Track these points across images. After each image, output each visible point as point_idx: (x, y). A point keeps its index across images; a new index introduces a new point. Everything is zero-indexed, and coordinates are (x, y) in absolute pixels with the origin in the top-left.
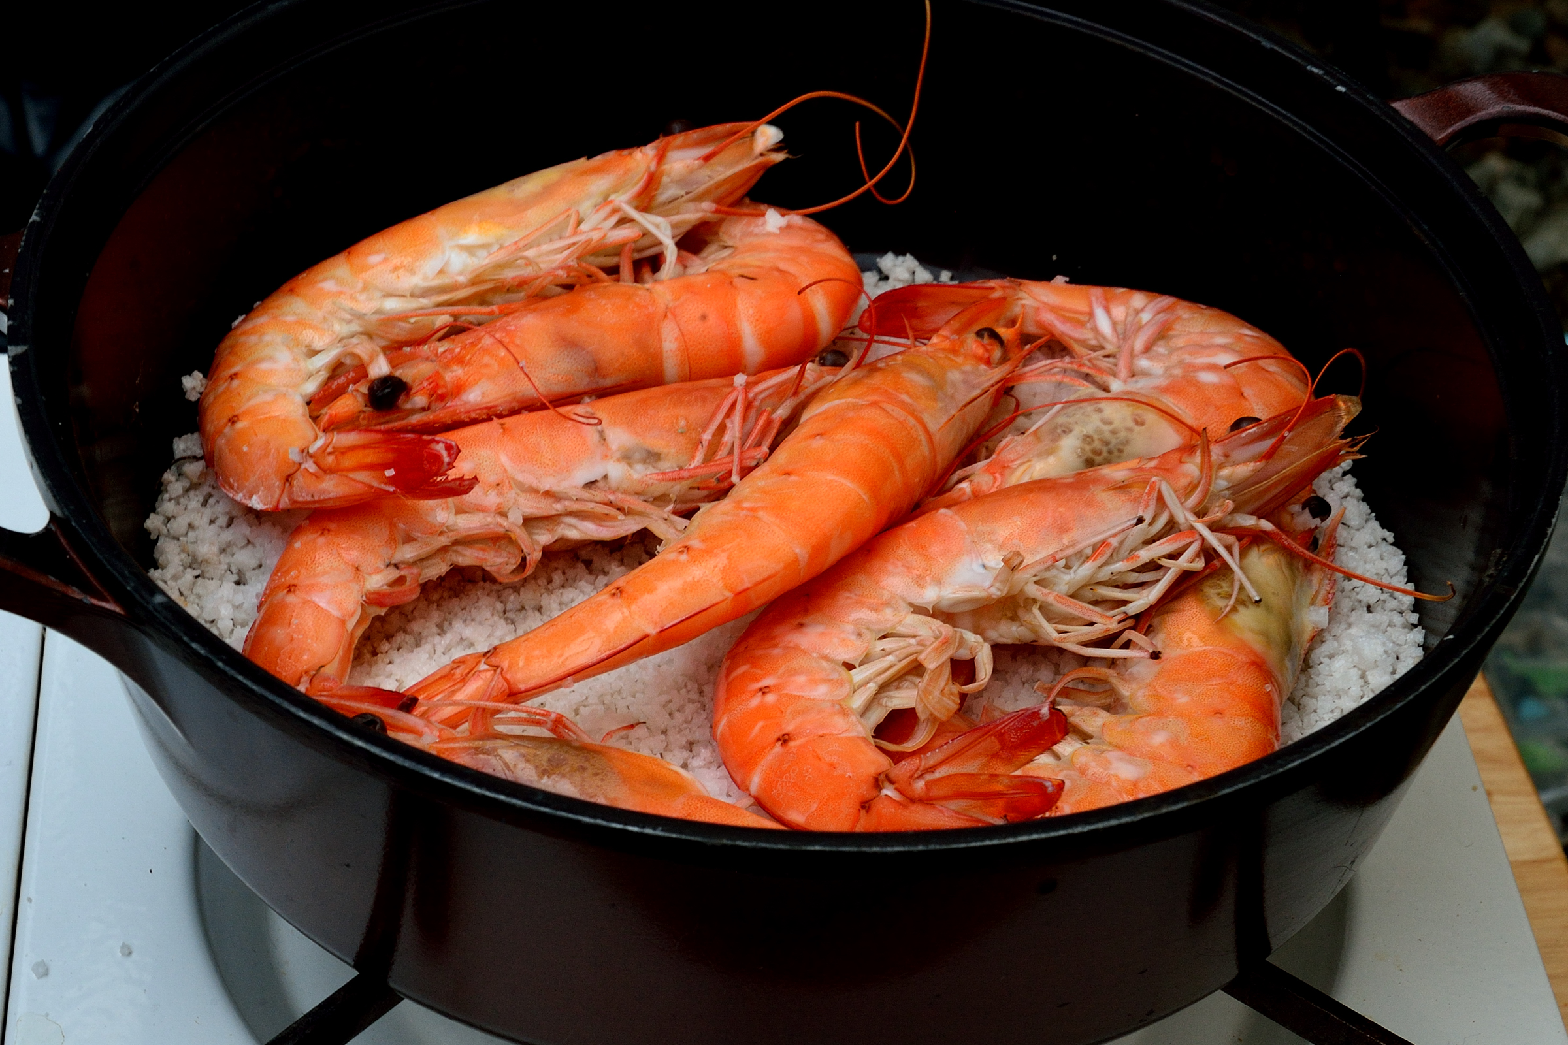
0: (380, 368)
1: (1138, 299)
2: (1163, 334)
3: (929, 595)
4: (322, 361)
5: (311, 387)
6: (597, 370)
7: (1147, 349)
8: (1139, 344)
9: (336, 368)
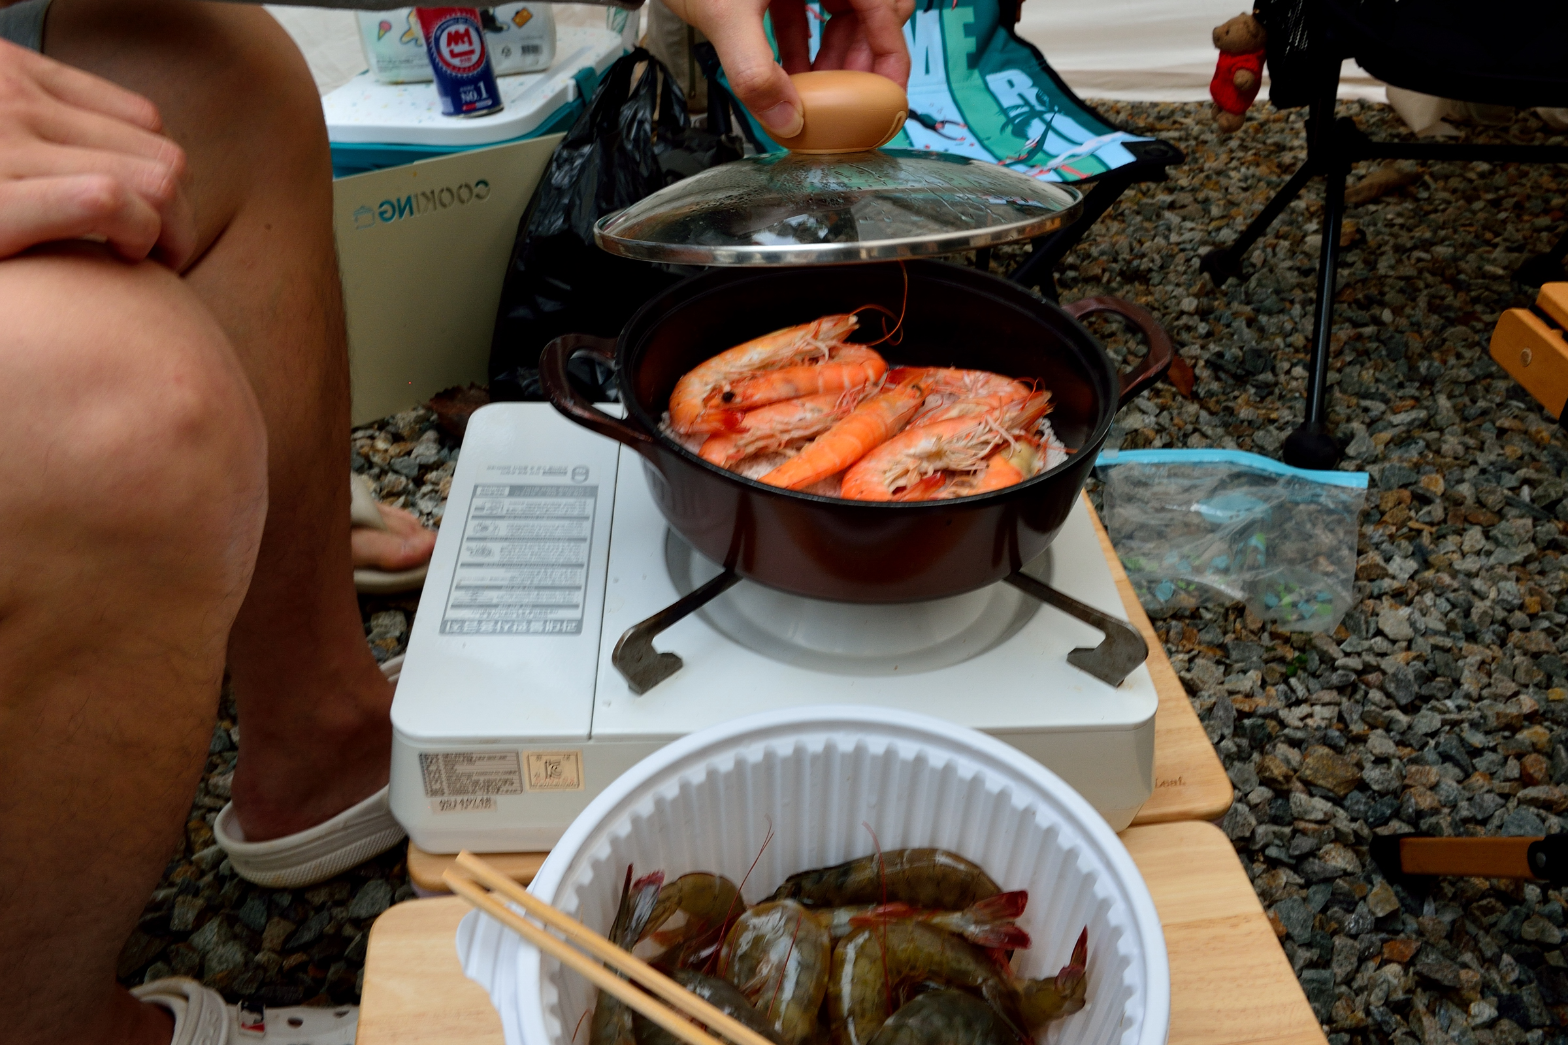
0: (727, 388)
1: (978, 373)
2: (987, 382)
3: (912, 451)
4: (709, 387)
5: (705, 395)
6: (797, 390)
7: (982, 386)
8: (979, 385)
9: (714, 389)
